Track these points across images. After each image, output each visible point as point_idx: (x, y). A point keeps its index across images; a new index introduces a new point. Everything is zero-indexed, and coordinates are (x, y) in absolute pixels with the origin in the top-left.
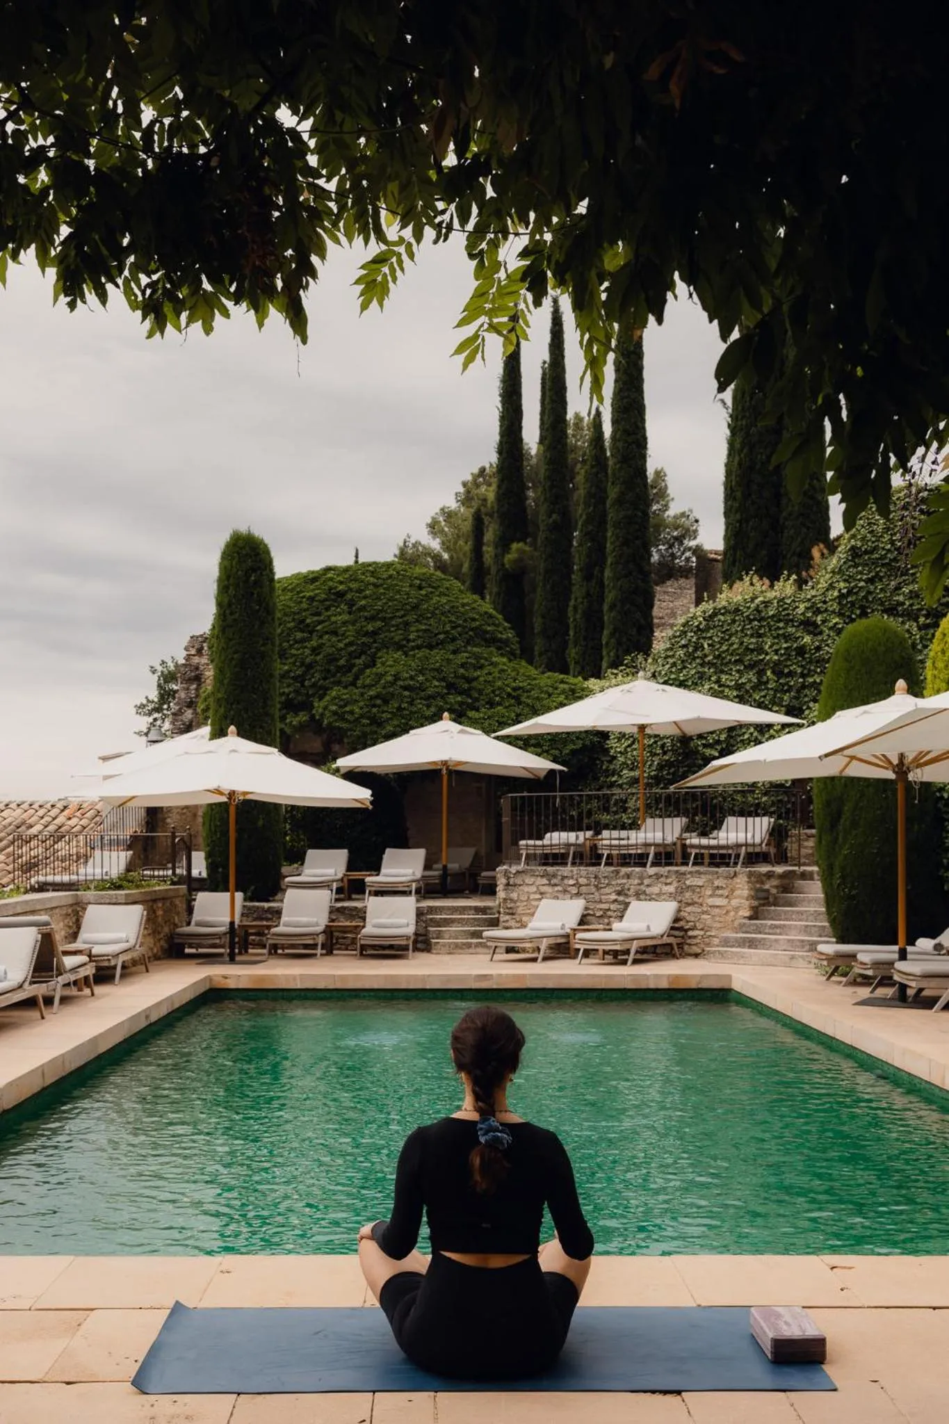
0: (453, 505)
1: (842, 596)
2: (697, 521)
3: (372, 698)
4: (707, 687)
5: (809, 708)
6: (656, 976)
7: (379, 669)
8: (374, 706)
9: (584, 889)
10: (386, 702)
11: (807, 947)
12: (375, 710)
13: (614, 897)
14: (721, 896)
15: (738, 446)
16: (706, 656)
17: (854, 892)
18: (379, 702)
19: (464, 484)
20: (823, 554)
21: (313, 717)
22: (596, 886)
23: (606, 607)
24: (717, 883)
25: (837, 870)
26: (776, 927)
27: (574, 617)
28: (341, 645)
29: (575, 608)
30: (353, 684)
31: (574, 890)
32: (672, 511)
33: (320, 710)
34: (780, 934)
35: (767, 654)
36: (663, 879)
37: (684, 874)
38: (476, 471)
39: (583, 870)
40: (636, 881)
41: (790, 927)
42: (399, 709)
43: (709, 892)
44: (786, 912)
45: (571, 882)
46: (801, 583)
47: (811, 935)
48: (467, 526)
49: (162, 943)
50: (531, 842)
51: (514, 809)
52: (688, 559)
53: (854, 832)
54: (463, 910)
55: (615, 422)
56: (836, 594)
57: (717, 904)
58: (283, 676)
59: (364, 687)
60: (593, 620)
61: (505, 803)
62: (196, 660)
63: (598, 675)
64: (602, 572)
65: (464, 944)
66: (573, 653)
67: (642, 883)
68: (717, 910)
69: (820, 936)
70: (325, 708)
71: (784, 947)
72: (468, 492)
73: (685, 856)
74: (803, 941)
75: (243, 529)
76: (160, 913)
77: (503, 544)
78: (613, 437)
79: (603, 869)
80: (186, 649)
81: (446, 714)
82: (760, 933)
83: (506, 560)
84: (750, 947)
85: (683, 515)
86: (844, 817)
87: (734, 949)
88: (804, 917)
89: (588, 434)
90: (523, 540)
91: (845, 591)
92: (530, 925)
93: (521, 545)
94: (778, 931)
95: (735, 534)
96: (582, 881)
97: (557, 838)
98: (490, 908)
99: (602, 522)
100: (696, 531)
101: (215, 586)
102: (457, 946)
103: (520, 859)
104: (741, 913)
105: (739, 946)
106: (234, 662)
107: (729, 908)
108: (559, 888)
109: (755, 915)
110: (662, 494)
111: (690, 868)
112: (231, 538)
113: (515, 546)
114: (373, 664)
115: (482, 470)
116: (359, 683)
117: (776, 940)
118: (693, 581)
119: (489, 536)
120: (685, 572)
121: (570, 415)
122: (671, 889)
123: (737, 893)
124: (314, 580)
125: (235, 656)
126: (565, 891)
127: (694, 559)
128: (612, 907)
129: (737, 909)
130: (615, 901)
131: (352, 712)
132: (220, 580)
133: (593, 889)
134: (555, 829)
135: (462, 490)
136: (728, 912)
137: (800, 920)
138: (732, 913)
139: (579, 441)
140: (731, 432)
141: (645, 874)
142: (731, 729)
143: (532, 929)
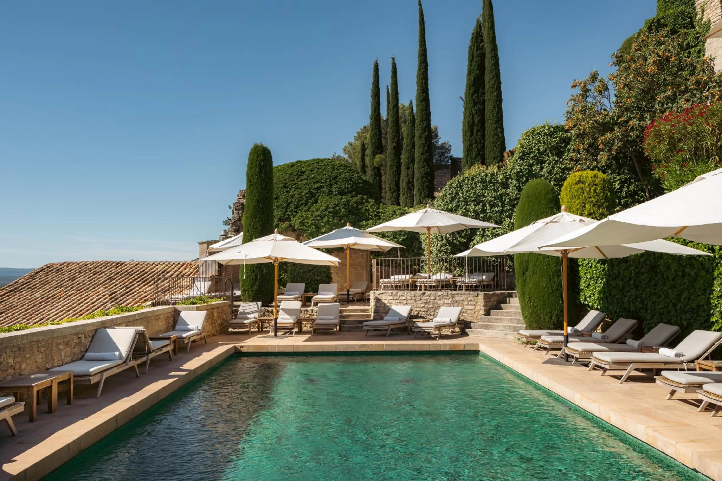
0: (353, 141)
1: (518, 172)
2: (451, 146)
3: (316, 216)
4: (460, 212)
5: (505, 220)
6: (444, 345)
7: (319, 204)
8: (317, 220)
9: (409, 302)
10: (322, 218)
11: (512, 329)
12: (317, 222)
13: (423, 305)
14: (472, 305)
15: (468, 115)
16: (460, 198)
17: (535, 305)
18: (319, 218)
19: (358, 133)
20: (508, 155)
21: (290, 225)
22: (415, 300)
23: (415, 180)
24: (469, 299)
25: (526, 293)
26: (497, 319)
27: (403, 184)
28: (303, 194)
29: (403, 180)
30: (308, 210)
31: (405, 302)
32: (440, 142)
33: (294, 222)
34: (499, 323)
35: (486, 197)
36: (445, 297)
37: (455, 294)
38: (362, 128)
39: (409, 293)
40: (433, 298)
41: (503, 319)
42: (328, 221)
43: (466, 303)
44: (501, 312)
45: (404, 298)
46: (499, 168)
47: (513, 323)
48: (359, 148)
49: (217, 328)
50: (386, 280)
51: (378, 265)
52: (447, 162)
53: (534, 277)
54: (355, 311)
55: (417, 106)
56: (515, 171)
57: (470, 308)
58: (278, 207)
59: (313, 212)
60: (410, 185)
61: (374, 262)
62: (242, 201)
63: (412, 206)
64: (413, 166)
65: (355, 327)
66: (402, 199)
67: (435, 299)
68: (470, 311)
69: (518, 324)
70: (296, 221)
71: (502, 329)
72: (359, 135)
73: (456, 286)
74: (510, 326)
75: (259, 143)
76: (216, 314)
77: (374, 154)
78: (417, 112)
79: (419, 293)
80: (238, 196)
81: (348, 224)
82: (490, 322)
83: (374, 162)
84: (485, 329)
85: (445, 143)
86: (529, 270)
87: (479, 330)
88: (510, 314)
89: (407, 112)
90: (381, 153)
91: (519, 170)
92: (385, 318)
93: (380, 155)
94: (498, 321)
95: (468, 151)
96: (409, 298)
97: (396, 278)
98: (368, 310)
99: (413, 146)
100: (450, 150)
101: (246, 167)
102: (353, 328)
103: (381, 288)
104: (480, 313)
105: (481, 328)
106: (254, 201)
107: (475, 310)
108: (398, 301)
109: (488, 313)
110: (437, 136)
111: (456, 292)
112: (254, 147)
113: (378, 156)
114: (316, 202)
115: (365, 127)
116: (311, 210)
117: (498, 326)
118: (450, 171)
119: (368, 152)
120: (446, 167)
121: (400, 105)
122: (449, 301)
123: (478, 304)
124: (292, 166)
125: (255, 198)
126: (401, 303)
127: (450, 161)
128: (422, 309)
129: (479, 311)
130: (424, 307)
131: (308, 223)
132: (248, 165)
133: (413, 301)
134: (396, 274)
135: (356, 135)
136: (474, 312)
137: (508, 316)
138: (477, 313)
139: (404, 114)
140: (465, 109)
141: (437, 295)
142: (471, 229)
143: (386, 320)
